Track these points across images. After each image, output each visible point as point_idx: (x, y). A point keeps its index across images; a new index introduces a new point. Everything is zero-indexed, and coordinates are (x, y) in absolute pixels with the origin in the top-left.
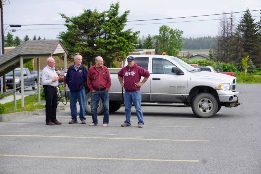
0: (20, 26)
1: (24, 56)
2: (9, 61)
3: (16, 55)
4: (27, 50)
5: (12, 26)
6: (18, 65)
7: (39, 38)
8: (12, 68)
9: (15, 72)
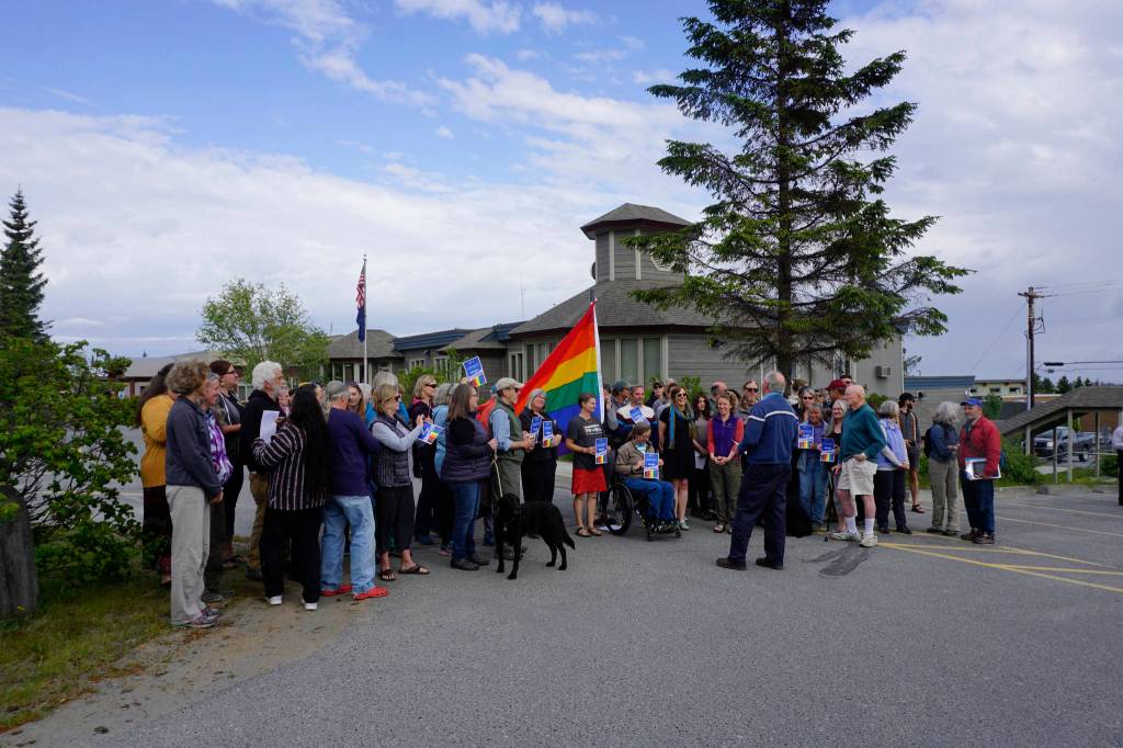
0: (1061, 364)
1: (1073, 408)
2: (1048, 416)
3: (1061, 406)
4: (1078, 400)
5: (1047, 364)
6: (1064, 421)
7: (1088, 381)
8: (1053, 426)
9: (1057, 432)
